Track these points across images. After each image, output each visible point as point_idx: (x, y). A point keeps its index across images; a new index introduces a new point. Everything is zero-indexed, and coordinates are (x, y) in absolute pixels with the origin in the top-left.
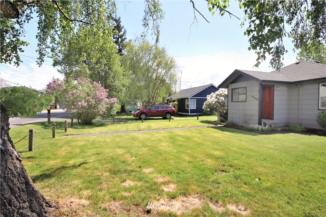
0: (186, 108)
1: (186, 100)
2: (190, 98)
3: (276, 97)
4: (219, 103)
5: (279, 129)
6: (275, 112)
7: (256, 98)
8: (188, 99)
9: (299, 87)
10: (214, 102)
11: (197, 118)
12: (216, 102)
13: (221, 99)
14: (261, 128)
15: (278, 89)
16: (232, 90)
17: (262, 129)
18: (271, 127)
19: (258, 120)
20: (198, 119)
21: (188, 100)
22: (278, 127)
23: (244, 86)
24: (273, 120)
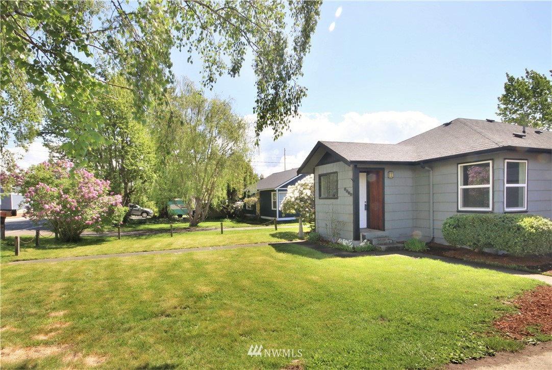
0: (273, 209)
1: (272, 193)
2: (279, 190)
3: (387, 190)
4: (302, 199)
5: (382, 247)
6: (387, 216)
7: (349, 193)
8: (276, 191)
9: (429, 171)
10: (293, 199)
11: (274, 227)
12: (296, 199)
13: (305, 193)
14: (352, 246)
15: (391, 175)
16: (320, 176)
17: (354, 248)
18: (371, 243)
19: (352, 230)
20: (276, 229)
21: (276, 193)
22: (381, 244)
23: (335, 171)
24: (384, 230)
